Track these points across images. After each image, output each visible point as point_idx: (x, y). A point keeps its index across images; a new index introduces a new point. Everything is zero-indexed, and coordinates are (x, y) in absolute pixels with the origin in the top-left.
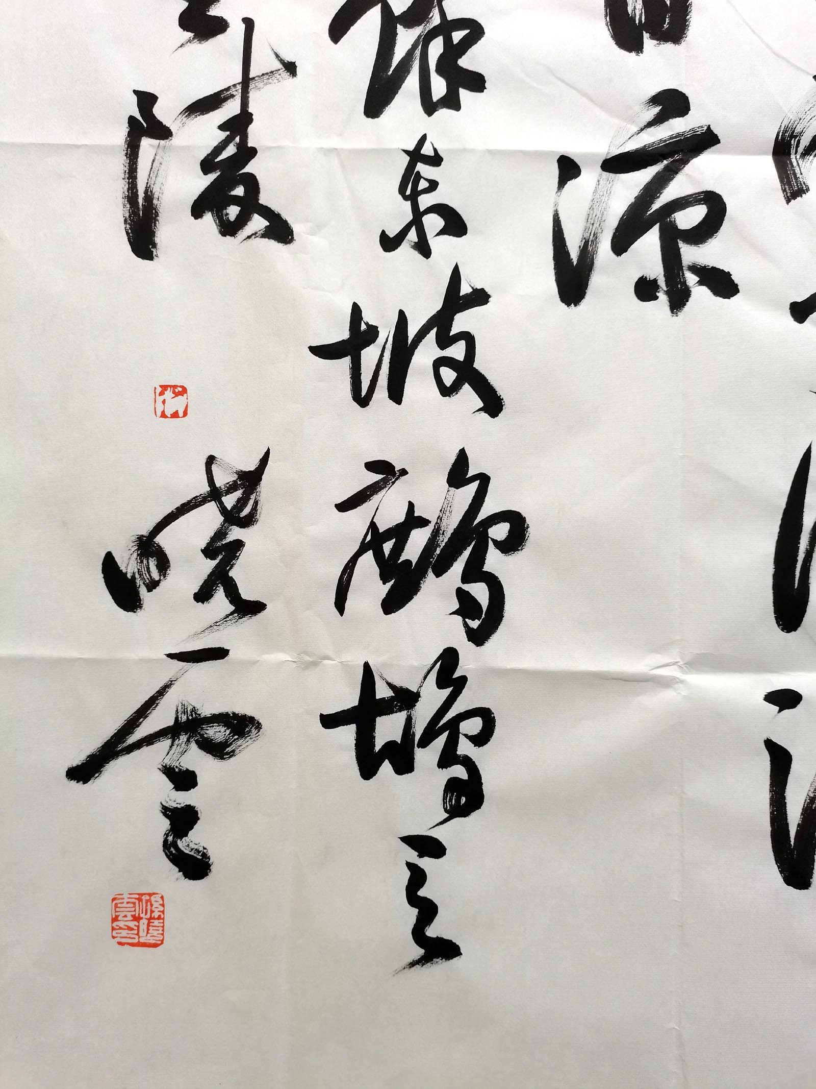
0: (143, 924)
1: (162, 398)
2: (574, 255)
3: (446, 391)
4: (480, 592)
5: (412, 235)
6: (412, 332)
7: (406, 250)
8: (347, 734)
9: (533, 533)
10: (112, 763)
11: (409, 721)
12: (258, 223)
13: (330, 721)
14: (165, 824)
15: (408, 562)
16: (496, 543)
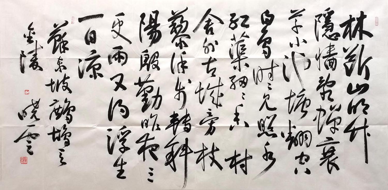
0: (25, 161)
1: (25, 92)
2: (81, 72)
3: (64, 90)
4: (69, 117)
5: (59, 69)
6: (59, 82)
7: (58, 71)
8: (51, 136)
9: (76, 109)
10: (20, 140)
11: (60, 134)
12: (38, 68)
13: (49, 134)
14: (27, 148)
15: (59, 113)
16: (71, 110)
